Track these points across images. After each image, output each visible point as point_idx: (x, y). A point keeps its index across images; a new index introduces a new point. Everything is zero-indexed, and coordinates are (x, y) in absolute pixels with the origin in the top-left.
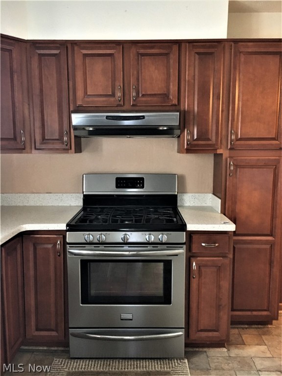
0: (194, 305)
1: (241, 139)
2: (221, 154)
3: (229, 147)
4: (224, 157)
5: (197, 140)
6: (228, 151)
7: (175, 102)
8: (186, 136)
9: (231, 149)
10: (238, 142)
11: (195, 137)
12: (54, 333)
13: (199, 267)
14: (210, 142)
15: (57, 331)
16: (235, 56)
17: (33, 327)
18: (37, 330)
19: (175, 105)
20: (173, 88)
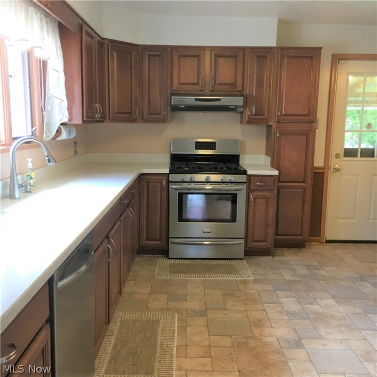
0: (250, 224)
1: (284, 115)
2: (271, 125)
3: (276, 121)
4: (273, 127)
5: (255, 115)
6: (276, 124)
7: (240, 89)
8: (247, 113)
9: (277, 122)
10: (283, 117)
11: (254, 113)
12: (159, 243)
13: (255, 199)
14: (263, 117)
15: (160, 241)
16: (281, 58)
17: (145, 238)
18: (147, 240)
19: (240, 91)
20: (239, 80)
